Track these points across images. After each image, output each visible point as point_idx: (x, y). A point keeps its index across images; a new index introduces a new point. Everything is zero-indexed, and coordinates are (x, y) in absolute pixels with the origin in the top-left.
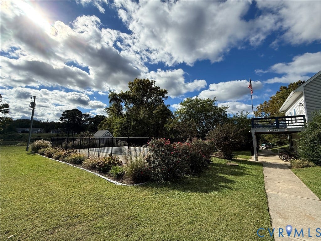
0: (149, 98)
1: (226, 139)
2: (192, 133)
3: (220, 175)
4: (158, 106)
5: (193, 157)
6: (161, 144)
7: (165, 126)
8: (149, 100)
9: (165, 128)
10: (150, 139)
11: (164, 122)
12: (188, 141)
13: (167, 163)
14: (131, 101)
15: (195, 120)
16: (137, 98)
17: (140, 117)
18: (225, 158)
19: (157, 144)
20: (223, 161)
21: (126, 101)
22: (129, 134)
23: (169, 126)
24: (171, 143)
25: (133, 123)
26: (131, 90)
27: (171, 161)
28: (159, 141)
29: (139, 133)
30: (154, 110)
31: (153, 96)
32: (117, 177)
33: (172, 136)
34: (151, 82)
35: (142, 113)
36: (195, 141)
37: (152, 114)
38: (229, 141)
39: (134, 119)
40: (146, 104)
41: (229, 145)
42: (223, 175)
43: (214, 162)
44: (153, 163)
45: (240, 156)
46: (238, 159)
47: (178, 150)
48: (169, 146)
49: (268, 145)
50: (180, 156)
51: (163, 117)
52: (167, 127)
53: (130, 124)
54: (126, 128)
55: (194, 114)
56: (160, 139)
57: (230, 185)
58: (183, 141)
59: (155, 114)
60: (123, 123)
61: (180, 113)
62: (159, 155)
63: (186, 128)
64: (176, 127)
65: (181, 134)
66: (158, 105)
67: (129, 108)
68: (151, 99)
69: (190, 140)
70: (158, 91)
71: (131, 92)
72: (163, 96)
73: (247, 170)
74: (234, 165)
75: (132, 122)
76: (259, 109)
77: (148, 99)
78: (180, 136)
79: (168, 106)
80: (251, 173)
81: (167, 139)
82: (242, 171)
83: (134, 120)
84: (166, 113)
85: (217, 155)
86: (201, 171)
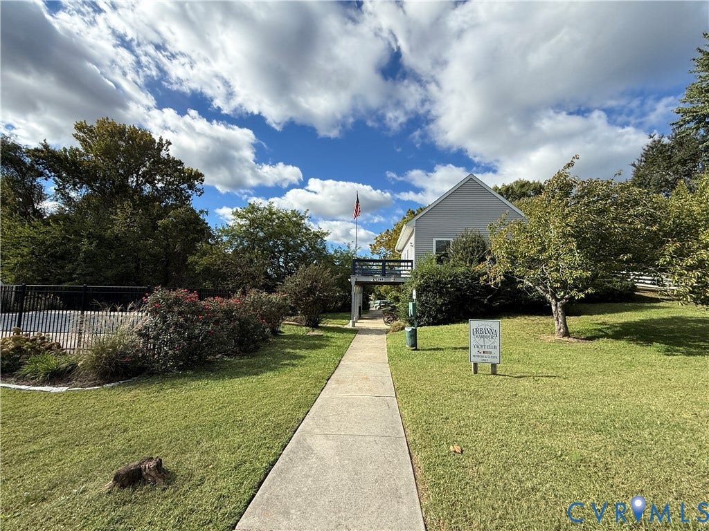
0: (147, 181)
1: (311, 291)
2: (254, 278)
3: (288, 350)
4: (174, 209)
5: (243, 324)
6: (177, 301)
7: (191, 259)
8: (147, 189)
9: (189, 264)
10: (151, 291)
11: (190, 248)
12: (238, 295)
13: (189, 337)
14: (81, 179)
15: (262, 252)
16: (104, 176)
17: (113, 232)
18: (306, 326)
19: (168, 300)
20: (303, 330)
21: (60, 177)
22: (71, 274)
23: (199, 262)
24: (201, 298)
25: (85, 245)
26: (86, 150)
27: (197, 331)
28: (174, 294)
29: (109, 273)
30: (161, 217)
31: (162, 180)
32: (51, 377)
33: (208, 285)
34: (157, 141)
35: (121, 220)
36: (253, 294)
37: (155, 227)
38: (315, 295)
39: (90, 233)
40: (136, 197)
41: (315, 302)
42: (292, 351)
43: (287, 333)
44: (156, 338)
45: (334, 321)
46: (328, 325)
47: (213, 312)
48: (195, 304)
49: (383, 303)
50: (217, 322)
51: (187, 237)
52: (197, 263)
53: (78, 249)
54: (57, 258)
55: (262, 240)
56: (174, 290)
57: (295, 362)
58: (227, 295)
59: (165, 227)
60: (48, 243)
61: (232, 234)
62: (170, 323)
63: (241, 268)
64: (219, 265)
65: (228, 281)
66: (174, 207)
67: (70, 199)
68: (154, 186)
69: (244, 293)
70: (177, 170)
71: (81, 155)
72: (191, 187)
73: (333, 340)
74: (317, 335)
75: (85, 241)
76: (378, 241)
77: (145, 184)
78: (227, 284)
79: (201, 212)
80: (334, 344)
81: (191, 291)
82: (324, 343)
83: (90, 236)
84: (195, 228)
85: (296, 322)
86: (257, 348)
